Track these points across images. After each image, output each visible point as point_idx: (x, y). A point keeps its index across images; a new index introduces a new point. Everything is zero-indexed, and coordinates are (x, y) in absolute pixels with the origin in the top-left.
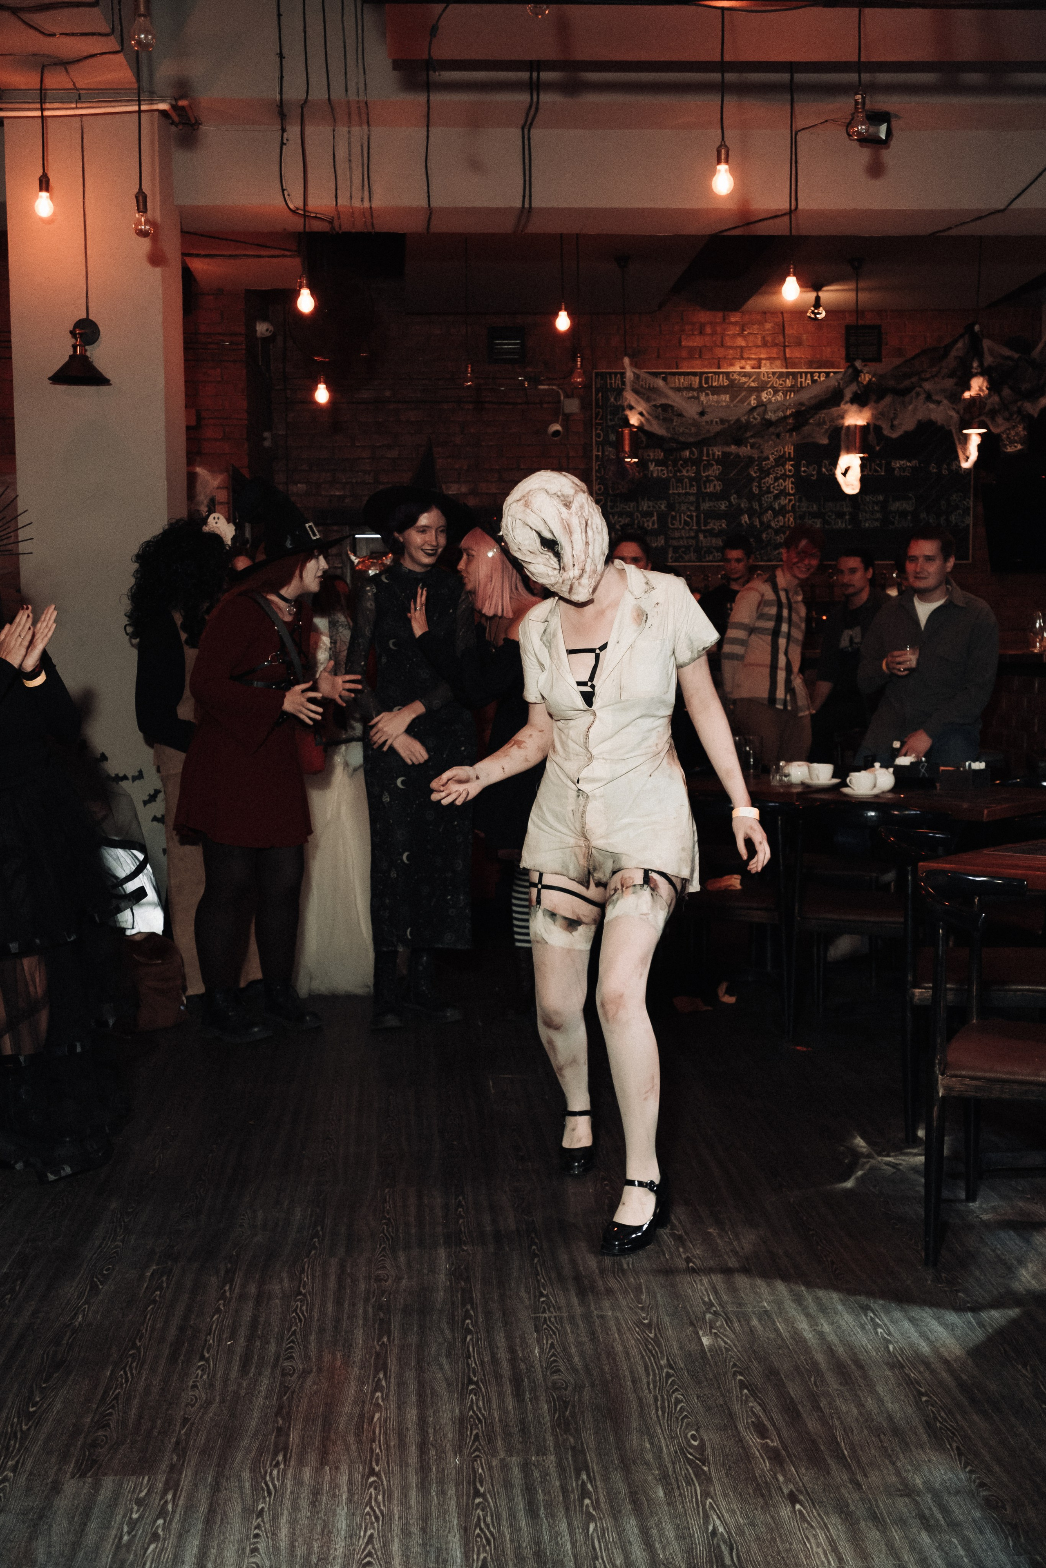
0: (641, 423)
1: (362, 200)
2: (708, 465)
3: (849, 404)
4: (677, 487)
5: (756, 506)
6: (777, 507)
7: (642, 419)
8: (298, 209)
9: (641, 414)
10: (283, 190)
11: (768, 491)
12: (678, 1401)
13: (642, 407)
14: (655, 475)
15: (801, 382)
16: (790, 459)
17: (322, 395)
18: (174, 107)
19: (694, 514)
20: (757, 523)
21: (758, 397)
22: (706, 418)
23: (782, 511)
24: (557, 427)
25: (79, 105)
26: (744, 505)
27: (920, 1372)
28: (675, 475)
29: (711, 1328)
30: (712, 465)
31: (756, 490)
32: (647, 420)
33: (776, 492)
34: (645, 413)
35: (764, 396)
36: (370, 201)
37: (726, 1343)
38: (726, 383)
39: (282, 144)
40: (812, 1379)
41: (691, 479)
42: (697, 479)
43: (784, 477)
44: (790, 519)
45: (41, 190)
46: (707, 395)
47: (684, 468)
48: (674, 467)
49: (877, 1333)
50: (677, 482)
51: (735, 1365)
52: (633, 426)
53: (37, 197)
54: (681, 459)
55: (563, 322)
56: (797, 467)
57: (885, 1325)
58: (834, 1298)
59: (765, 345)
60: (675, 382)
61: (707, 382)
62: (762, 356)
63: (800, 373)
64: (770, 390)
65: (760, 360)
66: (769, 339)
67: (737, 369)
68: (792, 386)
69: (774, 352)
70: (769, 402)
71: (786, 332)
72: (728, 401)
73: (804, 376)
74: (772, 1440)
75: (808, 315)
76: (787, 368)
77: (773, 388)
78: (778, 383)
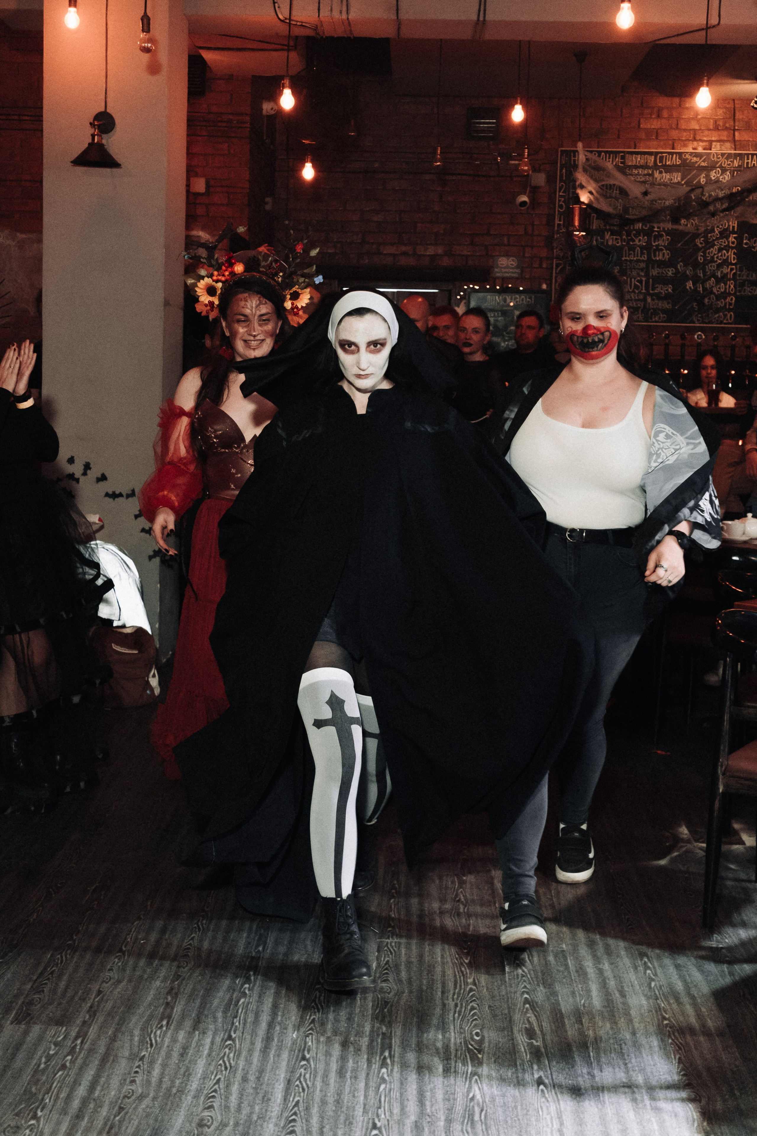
0: (590, 201)
1: (341, 12)
2: (659, 236)
4: (629, 254)
6: (719, 274)
7: (591, 197)
8: (286, 19)
9: (591, 193)
11: (712, 261)
12: (472, 1008)
13: (592, 187)
14: (610, 243)
15: (747, 163)
16: (733, 232)
17: (308, 172)
20: (701, 289)
21: (708, 176)
22: (649, 197)
23: (724, 278)
24: (524, 198)
26: (689, 271)
27: (669, 1004)
28: (628, 243)
30: (662, 236)
31: (701, 259)
32: (596, 199)
33: (719, 261)
34: (594, 192)
35: (713, 175)
36: (348, 13)
38: (679, 162)
41: (642, 248)
42: (648, 248)
43: (727, 248)
44: (731, 285)
45: (70, 6)
46: (661, 172)
47: (636, 237)
48: (628, 235)
50: (630, 250)
52: (586, 204)
53: (67, 11)
54: (634, 230)
55: (518, 115)
56: (739, 239)
57: (654, 967)
58: (620, 946)
59: (716, 128)
60: (632, 161)
61: (661, 161)
62: (713, 138)
63: (748, 155)
64: (719, 169)
65: (711, 142)
66: (720, 123)
67: (690, 149)
68: (739, 166)
69: (724, 135)
70: (717, 181)
71: (736, 118)
72: (679, 179)
73: (750, 157)
74: (537, 1041)
75: (752, 104)
76: (735, 150)
77: (721, 167)
78: (726, 163)
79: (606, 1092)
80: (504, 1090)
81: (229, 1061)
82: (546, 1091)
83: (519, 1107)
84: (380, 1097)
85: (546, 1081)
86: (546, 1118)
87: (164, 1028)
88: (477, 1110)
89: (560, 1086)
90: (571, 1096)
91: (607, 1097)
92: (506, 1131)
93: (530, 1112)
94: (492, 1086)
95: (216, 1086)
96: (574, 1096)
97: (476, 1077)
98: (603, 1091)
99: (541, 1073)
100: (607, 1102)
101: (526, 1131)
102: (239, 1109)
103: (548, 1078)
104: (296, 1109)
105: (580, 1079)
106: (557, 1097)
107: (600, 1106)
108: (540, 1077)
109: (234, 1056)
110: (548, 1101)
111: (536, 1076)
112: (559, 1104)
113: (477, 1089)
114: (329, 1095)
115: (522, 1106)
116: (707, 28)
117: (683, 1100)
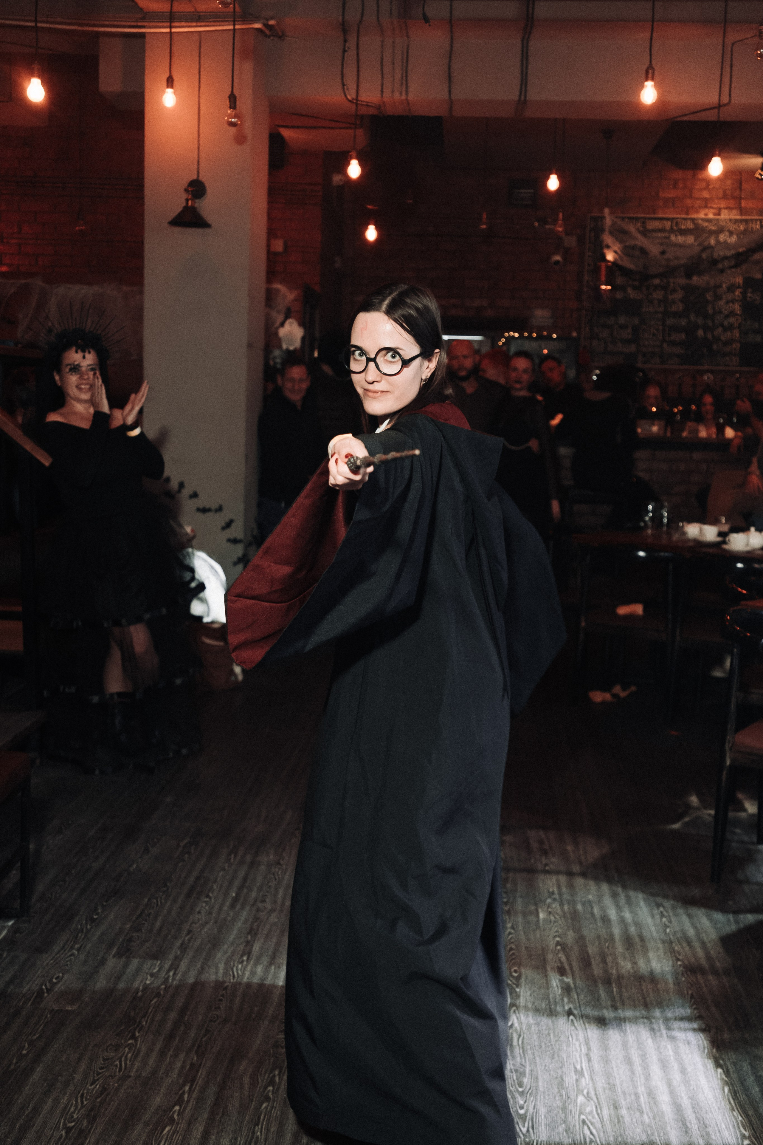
0: (615, 260)
1: (401, 93)
2: (675, 290)
4: (649, 306)
5: (710, 323)
6: (726, 323)
7: (616, 256)
8: (353, 99)
9: (615, 252)
10: (344, 85)
11: (721, 312)
12: (511, 949)
13: (617, 247)
14: (632, 297)
15: (753, 227)
16: (739, 287)
17: (371, 234)
18: (266, 25)
19: (661, 328)
20: (710, 336)
21: (718, 239)
22: (666, 256)
23: (731, 327)
24: (558, 258)
25: (199, 24)
26: (700, 321)
27: (682, 947)
28: (647, 297)
29: (548, 907)
30: (677, 290)
31: (710, 311)
32: (621, 257)
33: (726, 312)
34: (619, 251)
35: (722, 237)
36: (407, 94)
37: (555, 918)
38: (693, 227)
39: (344, 51)
40: (607, 945)
41: (660, 301)
42: (664, 301)
43: (733, 301)
44: (736, 333)
45: (168, 87)
46: (676, 236)
47: (654, 292)
48: (647, 290)
49: (661, 920)
50: (648, 303)
51: (557, 931)
52: (609, 261)
53: (164, 92)
54: (653, 285)
55: (553, 183)
56: (744, 294)
57: (669, 916)
58: (639, 898)
59: (725, 197)
60: (652, 225)
61: (676, 226)
62: (722, 206)
63: (752, 220)
64: (727, 233)
65: (720, 209)
66: (729, 192)
67: (701, 215)
68: (745, 230)
69: (732, 203)
70: (725, 242)
71: (743, 187)
72: (692, 241)
73: (754, 222)
74: (567, 978)
75: (757, 175)
76: (741, 215)
77: (729, 231)
78: (732, 227)
79: (627, 1023)
80: (538, 1019)
82: (575, 1020)
83: (552, 1035)
85: (576, 1012)
86: (575, 1044)
88: (517, 1034)
89: (588, 1017)
90: (597, 1025)
91: (629, 1027)
92: (541, 1055)
93: (561, 1039)
94: (528, 1015)
96: (599, 1025)
97: (514, 1008)
98: (625, 1022)
99: (571, 1006)
100: (629, 1031)
101: (558, 1056)
103: (576, 1009)
105: (604, 1011)
106: (585, 1025)
107: (622, 1034)
108: (570, 1009)
110: (577, 1029)
111: (567, 1008)
112: (587, 1033)
113: (516, 1017)
115: (554, 1033)
116: (719, 106)
117: (694, 1030)
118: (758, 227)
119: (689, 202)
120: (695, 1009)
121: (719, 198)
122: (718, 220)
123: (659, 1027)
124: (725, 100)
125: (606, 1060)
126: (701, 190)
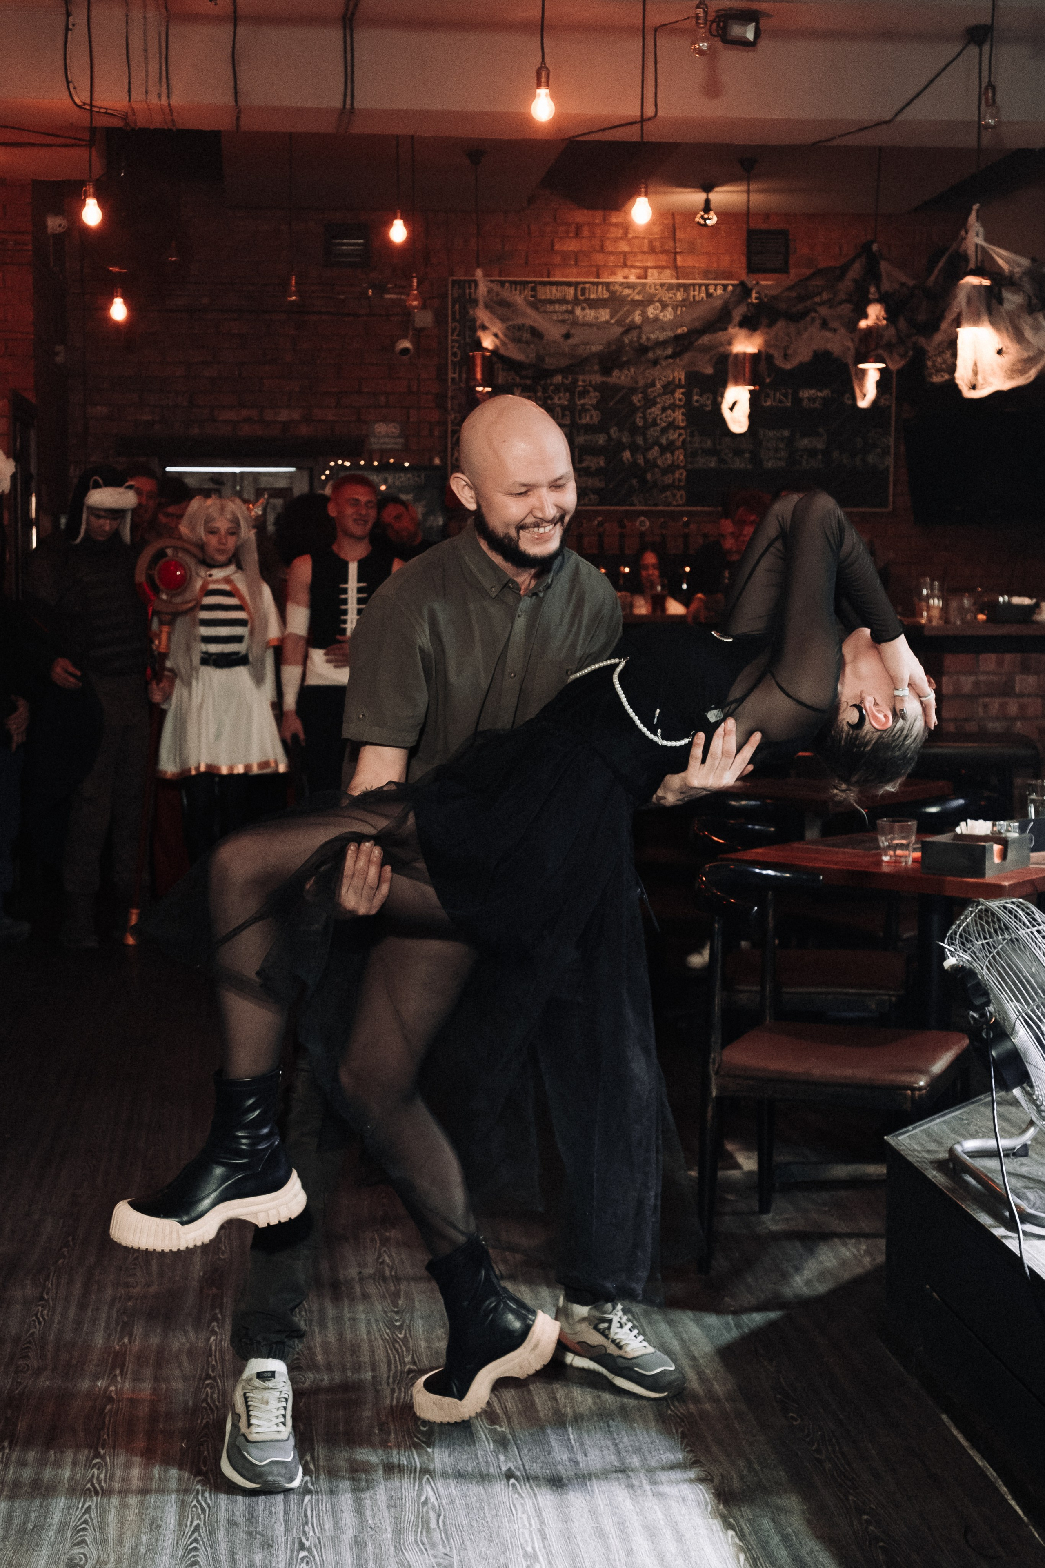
0: (496, 346)
1: (159, 96)
2: (584, 392)
3: (737, 329)
5: (640, 440)
6: (663, 441)
7: (497, 341)
8: (85, 104)
9: (495, 335)
10: (68, 83)
11: (654, 424)
13: (496, 327)
15: (694, 296)
16: (679, 386)
17: (118, 311)
20: (641, 460)
21: (644, 314)
22: (571, 341)
23: (670, 447)
24: (406, 344)
26: (625, 438)
30: (587, 392)
31: (639, 422)
32: (503, 343)
33: (663, 424)
34: (500, 334)
35: (651, 311)
36: (169, 97)
38: (606, 295)
39: (67, 30)
41: (566, 405)
42: (573, 406)
43: (673, 407)
44: (679, 456)
46: (583, 309)
47: (557, 392)
48: (545, 390)
52: (487, 349)
54: (552, 384)
55: (398, 232)
56: (687, 396)
59: (652, 250)
60: (546, 293)
61: (583, 294)
62: (649, 264)
63: (694, 285)
64: (657, 304)
65: (646, 269)
66: (657, 244)
67: (619, 279)
68: (684, 300)
69: (663, 259)
70: (656, 319)
71: (677, 237)
72: (608, 317)
73: (697, 288)
74: (501, 1426)
75: (697, 219)
76: (678, 278)
77: (660, 301)
78: (667, 296)
79: (594, 1480)
80: (465, 1488)
81: (100, 1484)
82: (518, 1486)
83: (485, 1508)
84: (306, 1511)
85: (518, 1473)
86: (521, 1518)
87: (7, 1451)
88: (432, 1516)
89: (536, 1478)
90: (551, 1489)
91: (596, 1487)
92: (471, 1537)
93: (500, 1512)
94: (449, 1486)
95: (87, 1516)
96: (554, 1488)
97: (427, 1477)
98: (590, 1480)
99: (510, 1465)
100: (596, 1492)
101: (497, 1537)
102: (120, 1540)
103: (519, 1470)
104: (196, 1534)
105: (560, 1467)
106: (533, 1490)
107: (588, 1497)
108: (508, 1470)
109: (106, 1476)
110: (522, 1497)
111: (504, 1469)
112: (536, 1500)
113: (429, 1489)
114: (238, 1514)
115: (488, 1505)
116: (643, 120)
117: (691, 1481)
118: (703, 295)
119: (599, 258)
120: (690, 1451)
121: (644, 253)
122: (644, 285)
123: (641, 1482)
124: (650, 111)
125: (568, 1537)
126: (616, 240)
